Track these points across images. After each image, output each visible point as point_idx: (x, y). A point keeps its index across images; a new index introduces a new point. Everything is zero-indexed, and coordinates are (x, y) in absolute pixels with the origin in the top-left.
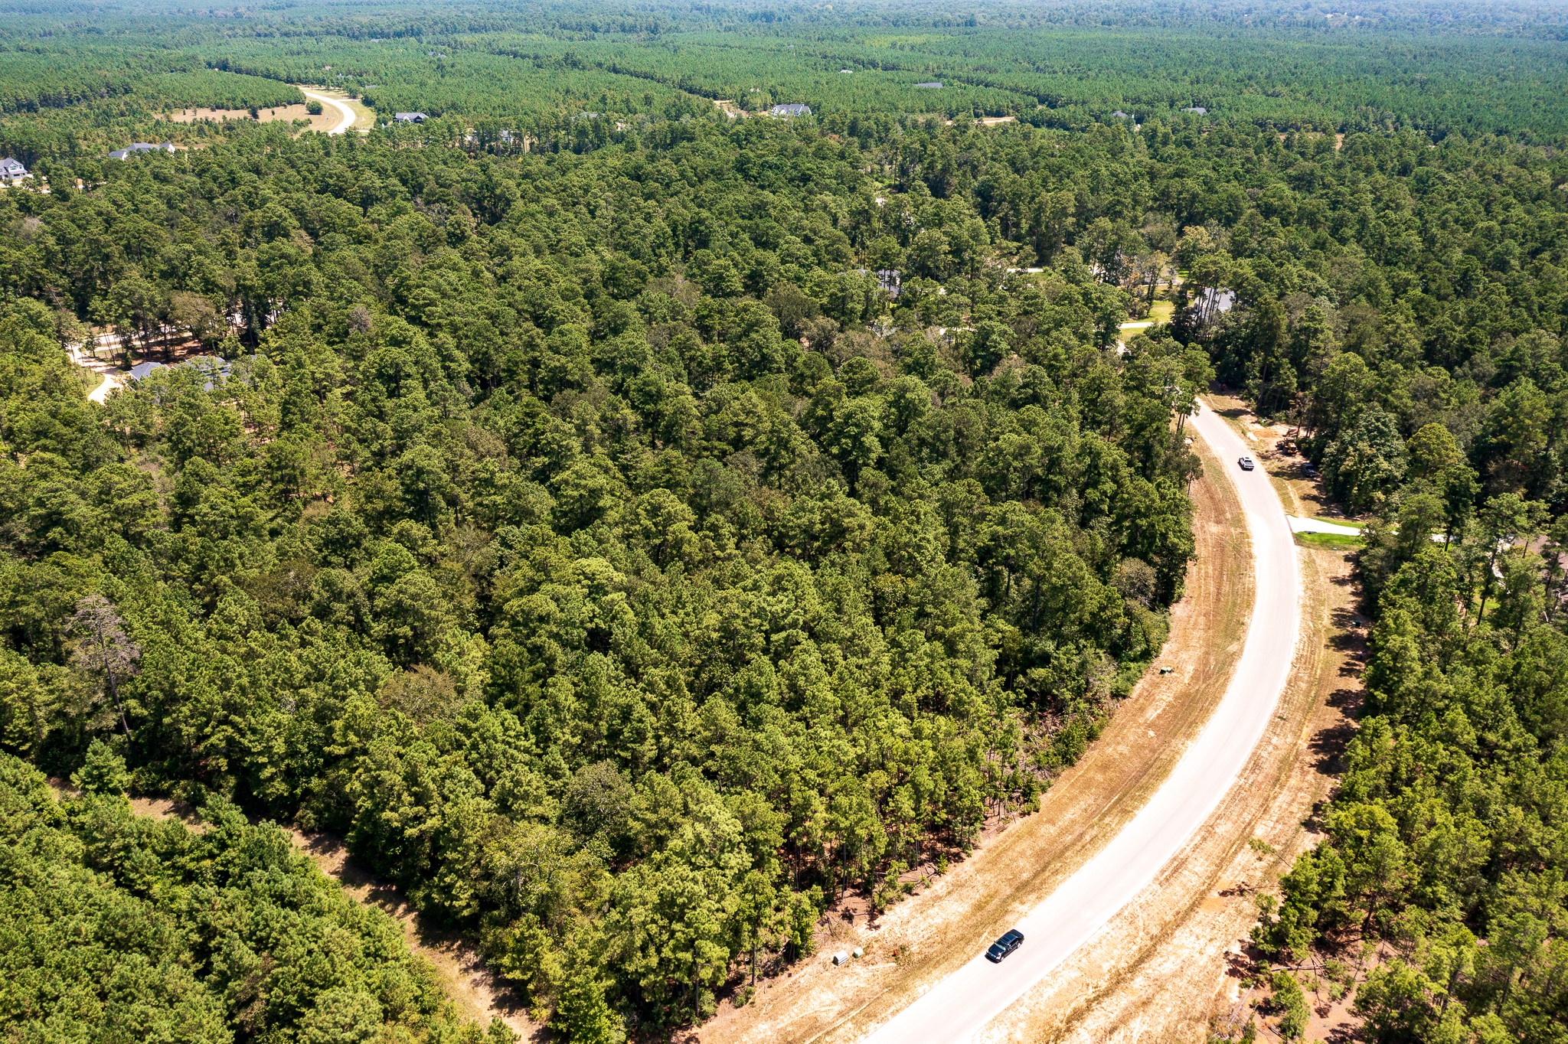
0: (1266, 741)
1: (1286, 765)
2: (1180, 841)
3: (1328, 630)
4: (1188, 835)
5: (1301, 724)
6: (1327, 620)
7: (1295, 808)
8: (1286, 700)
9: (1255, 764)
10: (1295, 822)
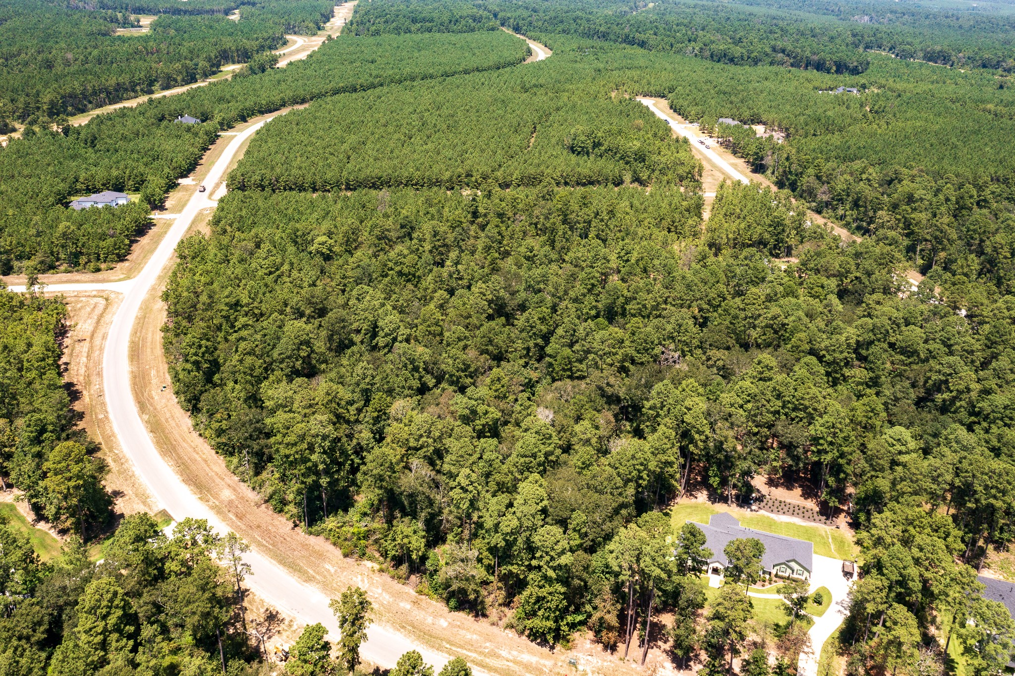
0: (101, 383)
1: (88, 383)
2: (108, 344)
3: (105, 454)
4: (107, 345)
5: (91, 399)
6: (109, 461)
7: (75, 368)
8: (103, 404)
9: (99, 374)
10: (73, 363)
